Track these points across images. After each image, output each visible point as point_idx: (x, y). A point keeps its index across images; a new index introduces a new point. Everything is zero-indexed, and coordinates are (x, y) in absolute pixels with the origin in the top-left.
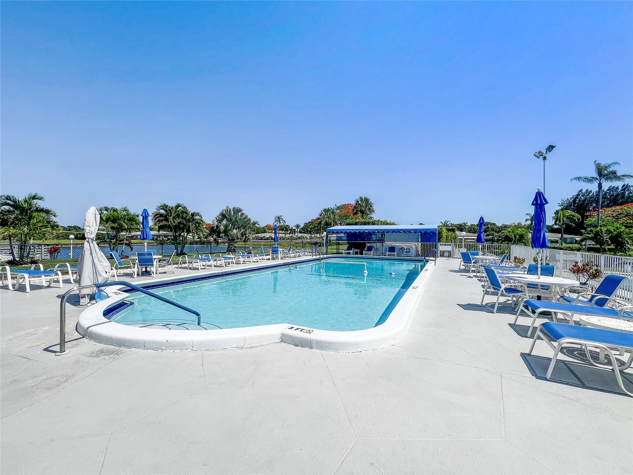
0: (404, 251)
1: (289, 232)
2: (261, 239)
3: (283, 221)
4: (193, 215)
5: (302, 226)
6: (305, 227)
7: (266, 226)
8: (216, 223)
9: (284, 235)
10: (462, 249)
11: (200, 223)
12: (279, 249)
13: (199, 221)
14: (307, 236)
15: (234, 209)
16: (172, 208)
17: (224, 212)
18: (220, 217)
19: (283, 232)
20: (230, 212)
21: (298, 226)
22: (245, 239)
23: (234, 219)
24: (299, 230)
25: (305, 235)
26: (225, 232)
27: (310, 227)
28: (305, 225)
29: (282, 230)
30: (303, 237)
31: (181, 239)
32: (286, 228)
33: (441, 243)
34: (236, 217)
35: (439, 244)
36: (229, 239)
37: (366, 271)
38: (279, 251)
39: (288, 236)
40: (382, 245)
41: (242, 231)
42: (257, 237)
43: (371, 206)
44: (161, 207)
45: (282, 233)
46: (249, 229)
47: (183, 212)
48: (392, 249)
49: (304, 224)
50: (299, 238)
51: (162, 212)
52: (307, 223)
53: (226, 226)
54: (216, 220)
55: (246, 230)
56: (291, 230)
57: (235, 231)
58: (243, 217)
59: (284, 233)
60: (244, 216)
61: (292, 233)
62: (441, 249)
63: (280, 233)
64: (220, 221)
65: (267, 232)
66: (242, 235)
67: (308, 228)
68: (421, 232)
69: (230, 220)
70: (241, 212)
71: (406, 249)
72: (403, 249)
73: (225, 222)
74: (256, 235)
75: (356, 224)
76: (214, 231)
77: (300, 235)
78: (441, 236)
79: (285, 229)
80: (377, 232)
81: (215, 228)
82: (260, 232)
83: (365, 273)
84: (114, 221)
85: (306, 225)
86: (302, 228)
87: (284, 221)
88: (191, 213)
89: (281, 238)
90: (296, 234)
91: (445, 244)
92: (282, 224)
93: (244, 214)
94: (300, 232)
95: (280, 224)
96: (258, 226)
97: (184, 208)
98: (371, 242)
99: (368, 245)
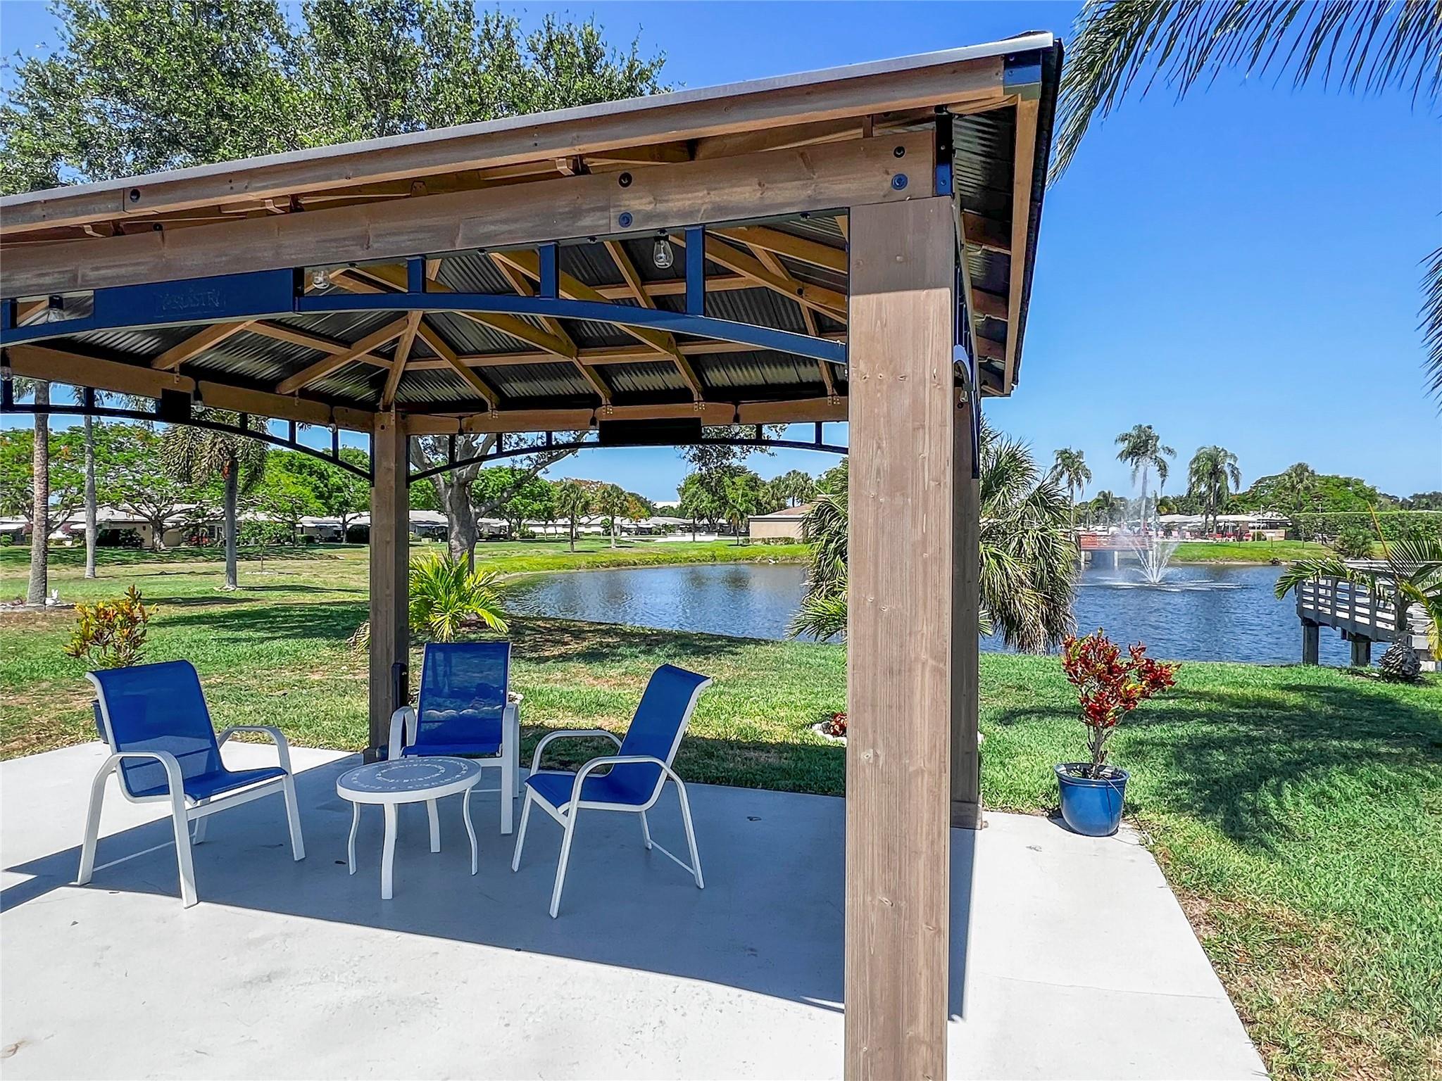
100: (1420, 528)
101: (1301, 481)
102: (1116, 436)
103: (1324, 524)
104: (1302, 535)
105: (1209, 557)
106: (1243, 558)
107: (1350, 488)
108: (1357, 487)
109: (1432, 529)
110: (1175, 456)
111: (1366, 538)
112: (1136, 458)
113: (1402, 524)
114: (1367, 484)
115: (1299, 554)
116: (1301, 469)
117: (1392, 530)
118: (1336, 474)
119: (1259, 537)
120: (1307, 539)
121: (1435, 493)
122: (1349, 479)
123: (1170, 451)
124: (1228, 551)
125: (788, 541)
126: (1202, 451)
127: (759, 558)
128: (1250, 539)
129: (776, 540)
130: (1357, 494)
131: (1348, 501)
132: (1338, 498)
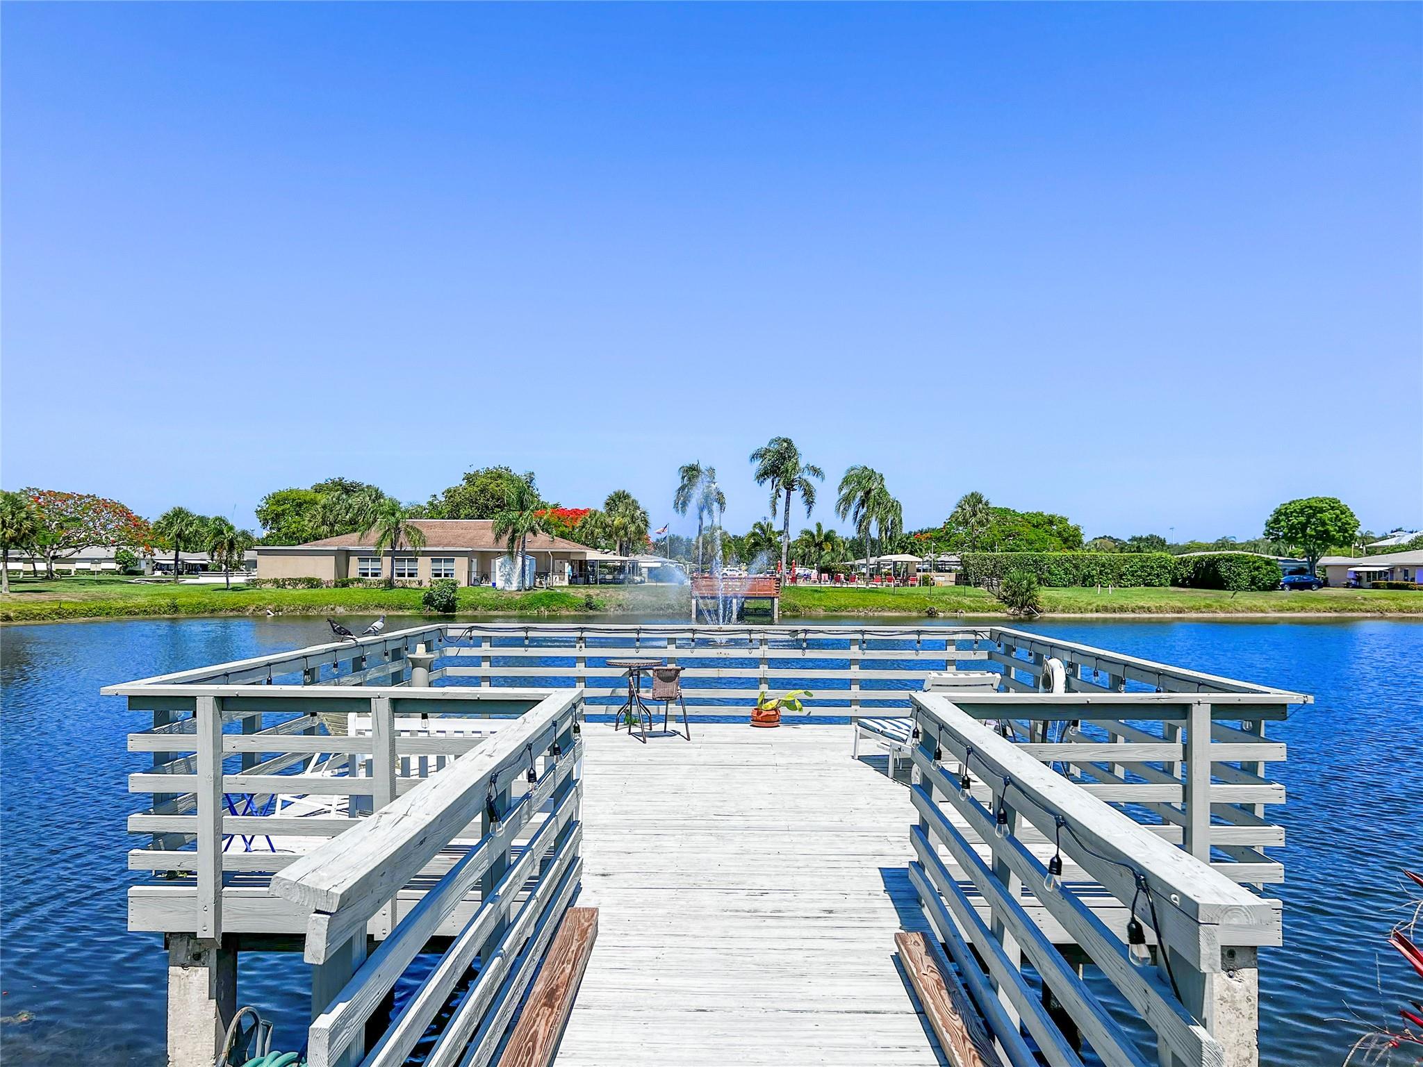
100: (1094, 572)
101: (975, 515)
102: (753, 451)
103: (995, 566)
104: (972, 579)
105: (857, 607)
106: (896, 608)
107: (1055, 527)
108: (1061, 526)
109: (1106, 573)
110: (823, 479)
111: (1030, 583)
112: (777, 479)
113: (1076, 567)
114: (1071, 523)
115: (959, 603)
116: (975, 500)
117: (1066, 574)
118: (1040, 511)
119: (926, 582)
120: (977, 584)
121: (1152, 536)
122: (1053, 517)
123: (816, 472)
124: (880, 599)
125: (312, 583)
126: (852, 473)
127: (252, 608)
128: (917, 584)
129: (295, 582)
130: (1060, 534)
131: (1043, 540)
132: (1033, 537)
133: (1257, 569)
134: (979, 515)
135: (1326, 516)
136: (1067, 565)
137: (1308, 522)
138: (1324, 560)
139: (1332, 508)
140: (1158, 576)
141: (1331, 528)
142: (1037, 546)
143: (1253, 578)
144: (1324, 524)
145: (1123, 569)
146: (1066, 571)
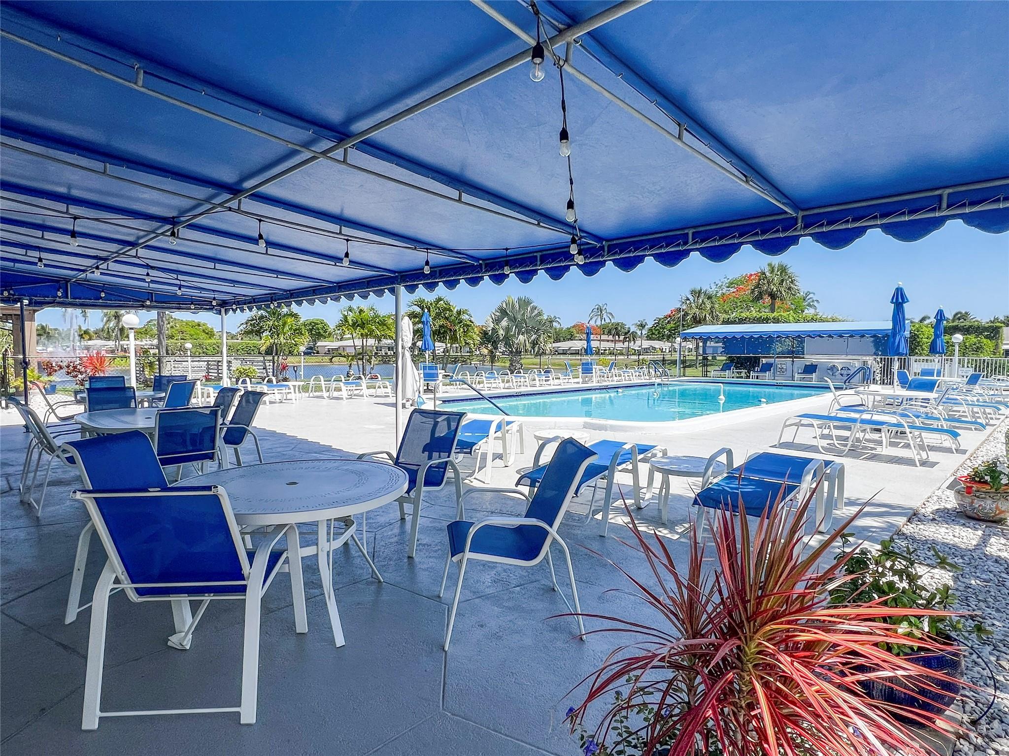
0: (836, 374)
1: (622, 338)
2: (564, 353)
3: (609, 315)
4: (459, 313)
5: (650, 325)
6: (656, 327)
7: (574, 327)
8: (492, 325)
9: (611, 345)
10: (963, 369)
11: (470, 326)
12: (593, 367)
13: (469, 323)
14: (665, 345)
15: (519, 300)
16: (431, 304)
17: (504, 306)
18: (498, 314)
19: (611, 338)
20: (513, 305)
21: (642, 326)
22: (538, 351)
23: (519, 317)
24: (644, 332)
25: (657, 344)
26: (507, 340)
27: (669, 326)
28: (655, 323)
29: (609, 333)
30: (654, 348)
31: (416, 354)
32: (616, 329)
33: (918, 358)
34: (523, 314)
35: (913, 358)
36: (511, 352)
37: (722, 397)
38: (594, 370)
39: (619, 345)
40: (793, 361)
41: (532, 338)
42: (556, 349)
43: (792, 282)
44: (415, 303)
45: (608, 341)
46: (544, 334)
47: (445, 309)
48: (810, 369)
49: (655, 320)
50: (646, 351)
51: (418, 310)
52: (660, 319)
53: (508, 330)
54: (491, 320)
55: (540, 336)
56: (626, 334)
57: (521, 337)
58: (534, 314)
59: (612, 341)
60: (536, 312)
61: (629, 341)
62: (917, 369)
63: (603, 340)
64: (497, 321)
65: (577, 338)
66: (534, 344)
67: (664, 328)
68: (874, 336)
69: (513, 319)
70: (532, 305)
71: (842, 369)
72: (835, 370)
73: (504, 323)
74: (554, 345)
75: (741, 321)
76: (488, 338)
77: (646, 344)
78: (918, 342)
79: (616, 331)
80: (775, 336)
81: (490, 333)
82: (562, 339)
83: (721, 400)
84: (363, 326)
85: (658, 323)
86: (650, 330)
87: (611, 314)
88: (456, 310)
89: (606, 350)
90: (638, 343)
91: (926, 358)
92: (608, 321)
93: (536, 308)
94: (649, 338)
95: (603, 320)
96: (558, 326)
97: (447, 304)
98: (771, 355)
99: (764, 361)
101: (169, 323)
107: (201, 328)
108: (203, 327)
130: (204, 331)
131: (197, 334)
132: (192, 333)
133: (291, 347)
134: (171, 324)
135: (319, 326)
136: (214, 346)
137: (313, 328)
138: (319, 344)
139: (322, 323)
140: (253, 350)
141: (321, 331)
142: (195, 337)
143: (290, 351)
144: (318, 329)
145: (238, 348)
146: (214, 349)
